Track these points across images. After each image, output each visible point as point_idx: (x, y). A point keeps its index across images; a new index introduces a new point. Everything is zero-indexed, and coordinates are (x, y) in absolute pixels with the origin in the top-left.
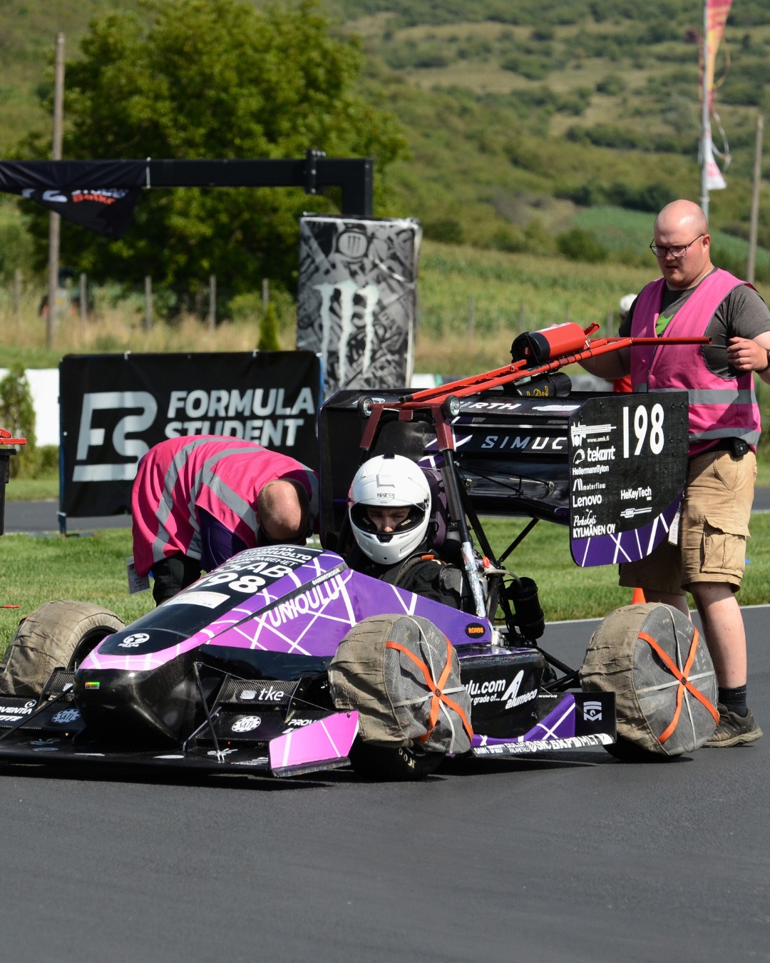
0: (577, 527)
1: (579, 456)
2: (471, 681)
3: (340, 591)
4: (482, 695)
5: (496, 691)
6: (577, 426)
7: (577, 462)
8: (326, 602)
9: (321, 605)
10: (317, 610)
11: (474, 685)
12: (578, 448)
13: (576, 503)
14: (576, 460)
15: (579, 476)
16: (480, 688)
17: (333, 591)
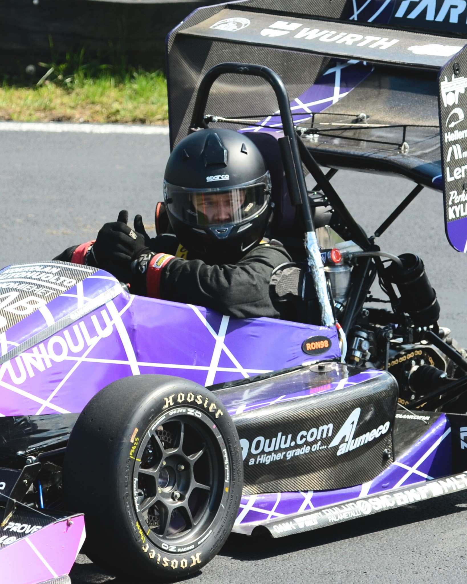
0: (454, 204)
1: (455, 117)
2: (280, 434)
3: (114, 326)
4: (297, 446)
5: (319, 438)
6: (450, 80)
7: (452, 125)
8: (93, 342)
9: (86, 347)
10: (80, 354)
11: (284, 437)
12: (454, 106)
13: (452, 175)
14: (450, 123)
15: (455, 142)
16: (294, 439)
17: (104, 326)
